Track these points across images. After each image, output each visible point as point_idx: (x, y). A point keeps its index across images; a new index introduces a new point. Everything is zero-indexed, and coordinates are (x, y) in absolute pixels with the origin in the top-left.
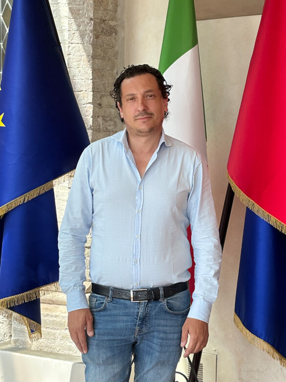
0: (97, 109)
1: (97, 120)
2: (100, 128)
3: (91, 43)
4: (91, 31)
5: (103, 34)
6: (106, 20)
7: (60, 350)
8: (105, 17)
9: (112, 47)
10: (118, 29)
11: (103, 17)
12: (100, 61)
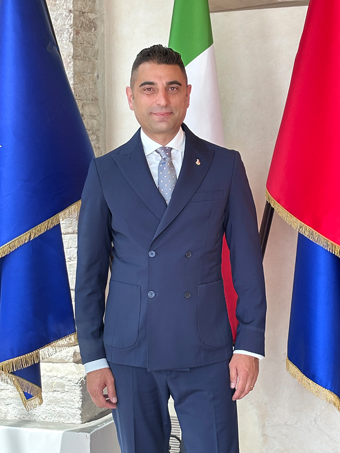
3: (71, 40)
4: (70, 26)
5: (83, 30)
6: (85, 12)
8: (85, 8)
9: (92, 45)
10: (98, 23)
11: (83, 9)
12: (81, 62)
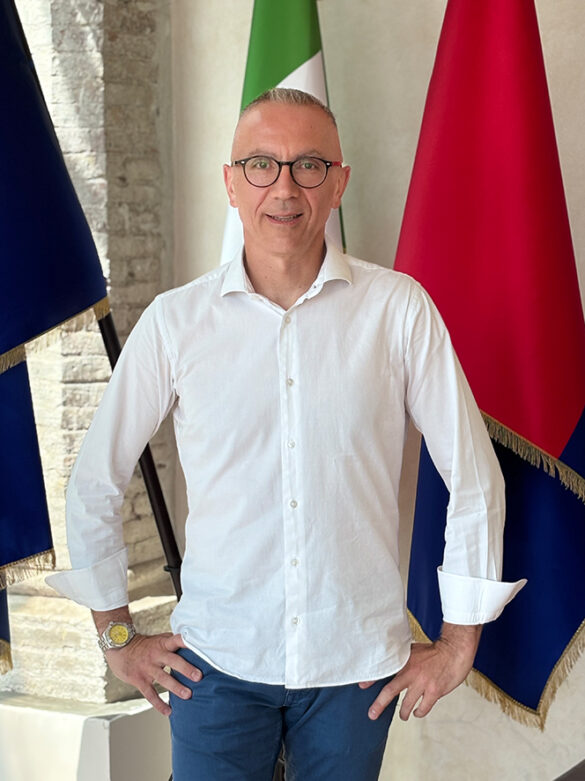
0: (117, 190)
1: (117, 213)
2: (123, 229)
3: (100, 49)
4: (99, 25)
5: (125, 31)
7: (52, 690)
9: (146, 57)
10: (157, 20)
